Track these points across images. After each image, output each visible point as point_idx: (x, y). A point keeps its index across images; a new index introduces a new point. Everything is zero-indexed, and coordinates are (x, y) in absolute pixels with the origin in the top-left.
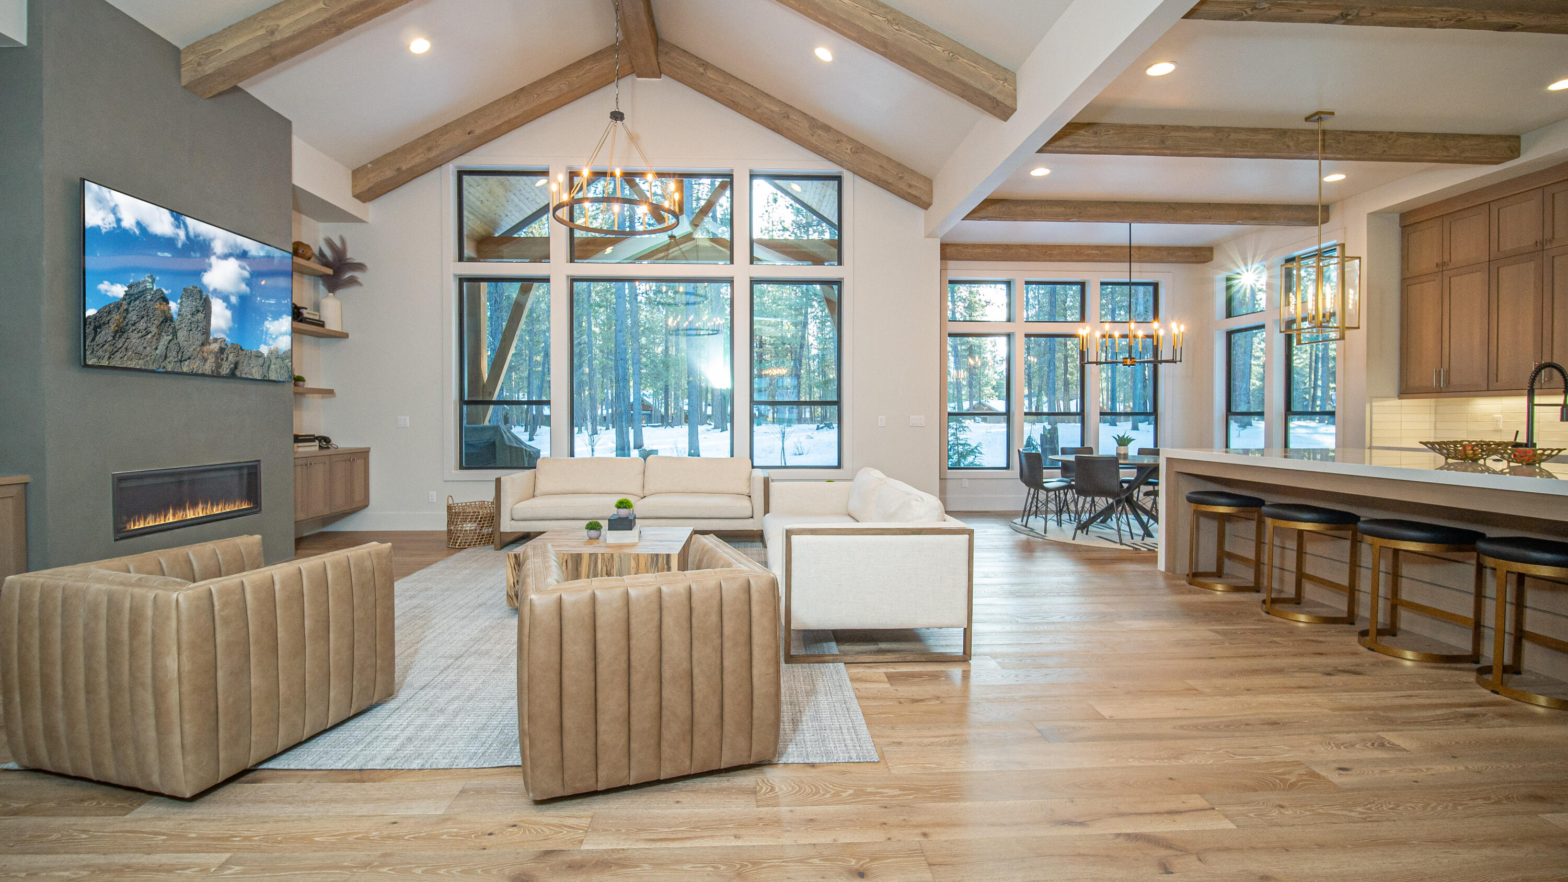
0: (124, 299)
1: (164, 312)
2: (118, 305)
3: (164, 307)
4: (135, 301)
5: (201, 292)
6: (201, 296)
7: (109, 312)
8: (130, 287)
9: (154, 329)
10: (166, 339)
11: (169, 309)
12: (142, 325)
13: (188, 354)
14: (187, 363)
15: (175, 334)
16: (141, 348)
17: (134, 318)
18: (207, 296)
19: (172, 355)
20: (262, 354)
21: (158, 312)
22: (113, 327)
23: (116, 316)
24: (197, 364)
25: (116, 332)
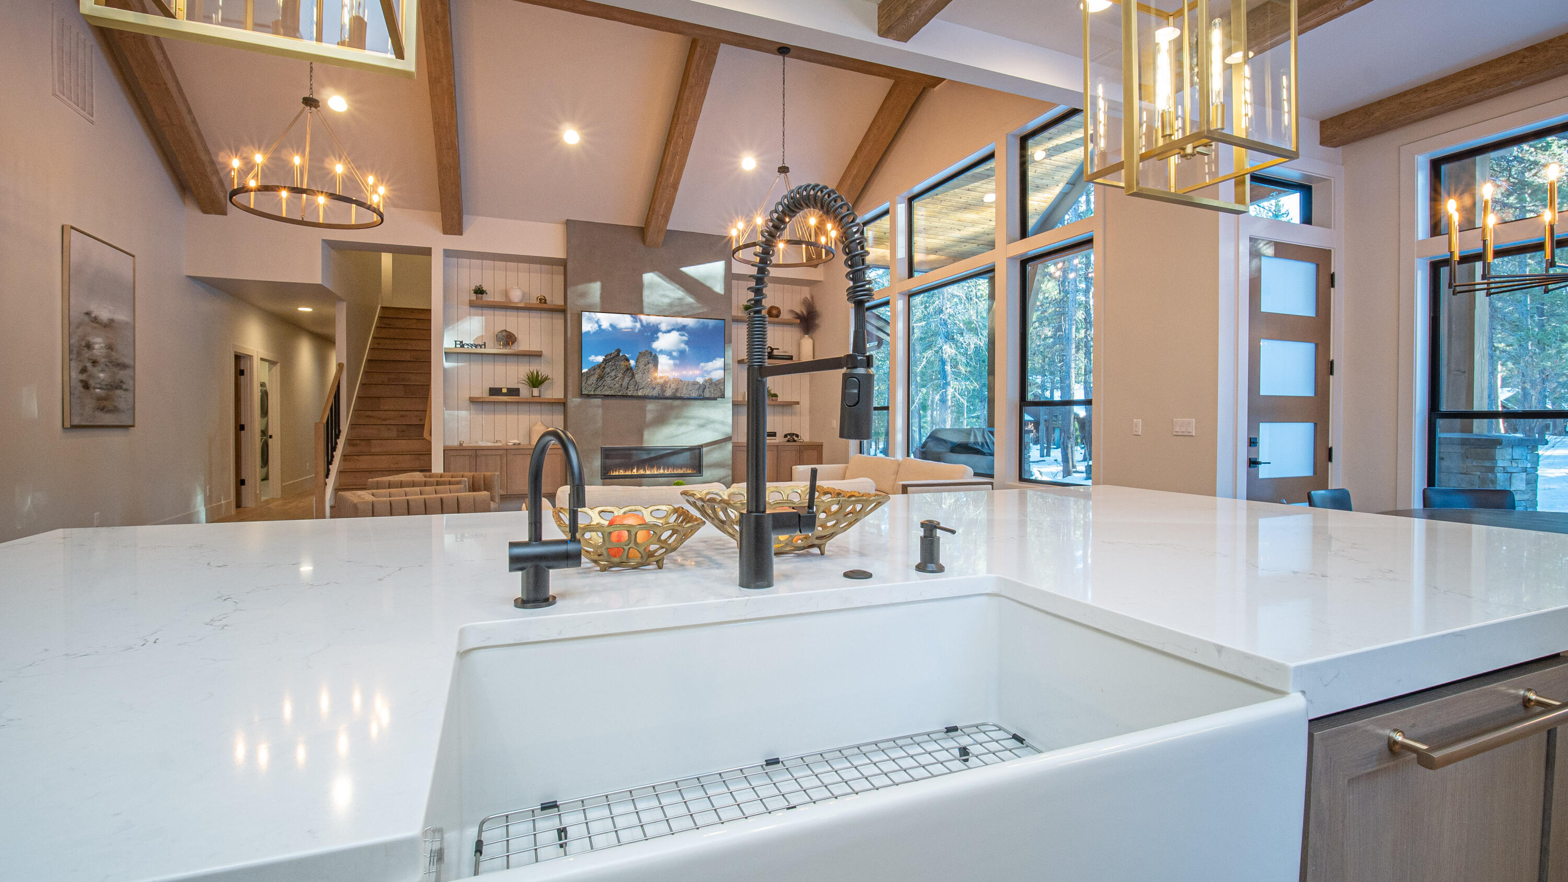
0: (603, 362)
1: (626, 366)
2: (599, 366)
3: (626, 363)
4: (609, 362)
5: (651, 353)
6: (651, 355)
7: (594, 370)
8: (606, 356)
9: (620, 375)
10: (627, 380)
11: (630, 364)
12: (613, 374)
13: (642, 386)
14: (641, 391)
15: (633, 376)
16: (612, 385)
17: (609, 371)
18: (655, 355)
19: (631, 388)
20: (698, 383)
21: (622, 367)
22: (596, 376)
23: (598, 371)
24: (648, 391)
25: (598, 378)
